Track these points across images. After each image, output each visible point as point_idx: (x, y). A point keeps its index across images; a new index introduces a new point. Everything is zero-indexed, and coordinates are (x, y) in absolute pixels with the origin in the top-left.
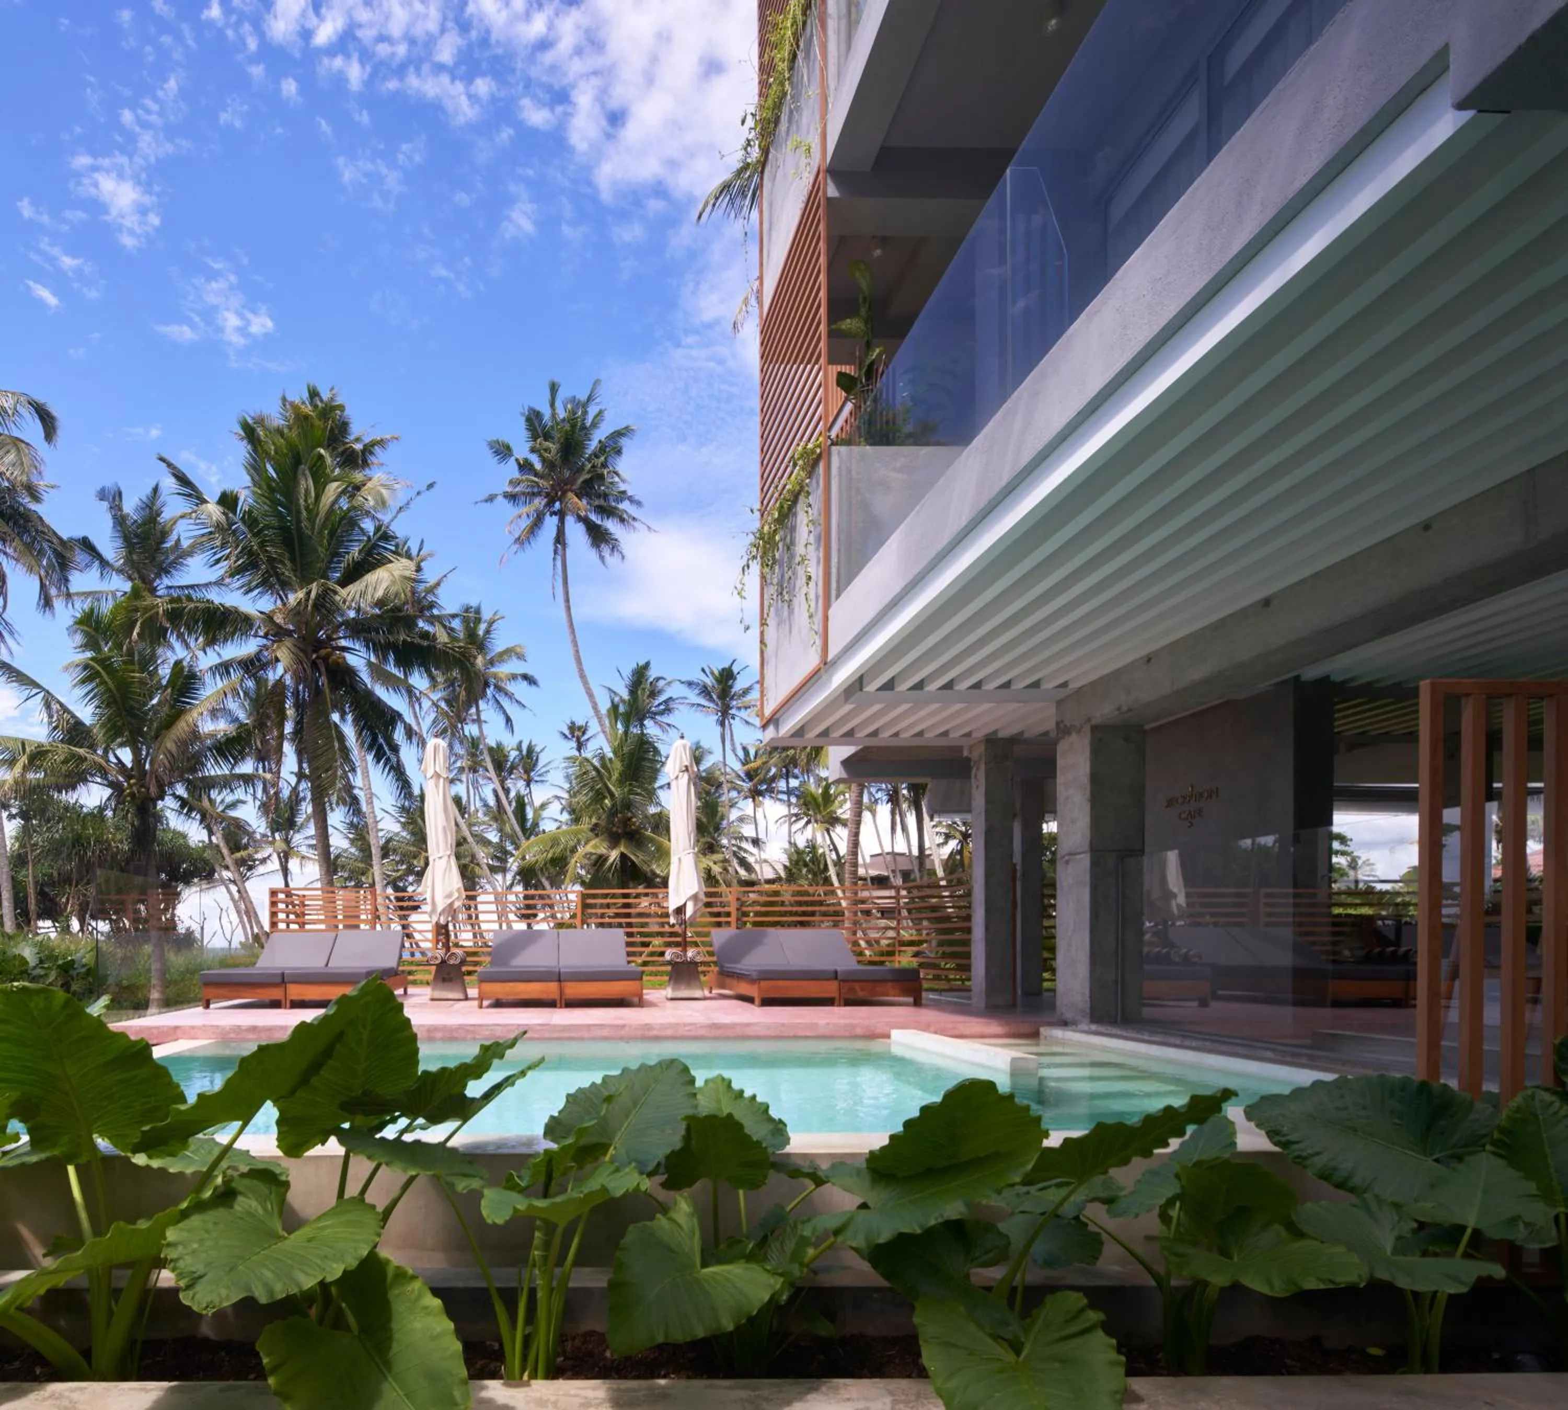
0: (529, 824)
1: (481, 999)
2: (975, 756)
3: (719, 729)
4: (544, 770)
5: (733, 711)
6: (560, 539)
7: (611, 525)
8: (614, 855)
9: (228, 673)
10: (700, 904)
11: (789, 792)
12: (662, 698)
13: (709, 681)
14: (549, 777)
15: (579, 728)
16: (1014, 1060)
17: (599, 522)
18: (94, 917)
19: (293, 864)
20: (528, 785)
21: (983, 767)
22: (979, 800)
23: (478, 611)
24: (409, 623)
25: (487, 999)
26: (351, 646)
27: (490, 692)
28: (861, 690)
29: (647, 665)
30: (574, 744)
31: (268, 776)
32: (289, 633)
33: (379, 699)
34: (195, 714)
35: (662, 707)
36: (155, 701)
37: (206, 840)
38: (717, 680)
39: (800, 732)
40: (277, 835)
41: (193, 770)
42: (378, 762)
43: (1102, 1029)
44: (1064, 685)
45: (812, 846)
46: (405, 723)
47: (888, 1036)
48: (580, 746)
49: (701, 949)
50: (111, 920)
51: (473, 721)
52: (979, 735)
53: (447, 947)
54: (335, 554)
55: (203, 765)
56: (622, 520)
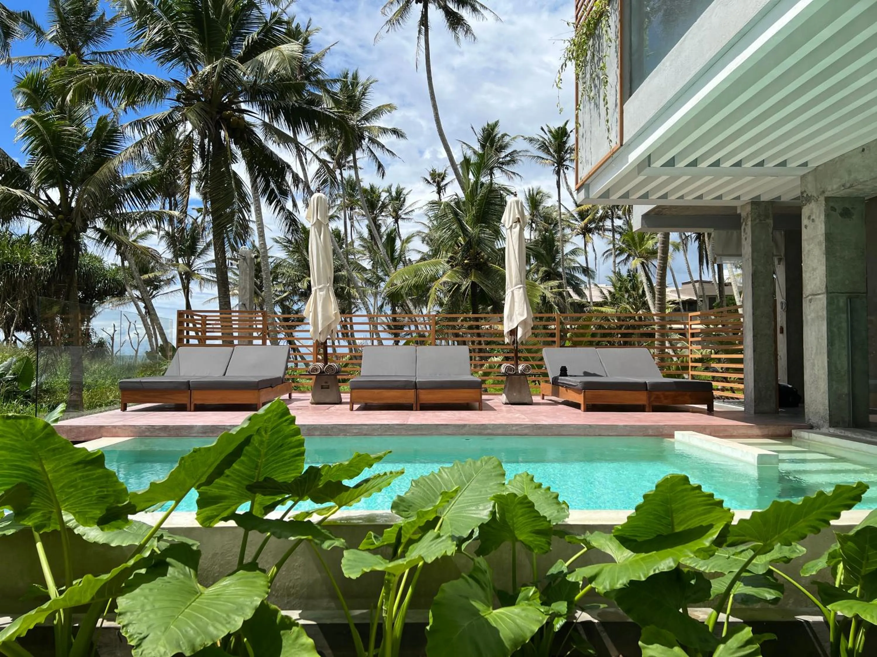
0: (397, 254)
1: (352, 403)
2: (744, 214)
3: (556, 177)
4: (410, 209)
5: (567, 163)
6: (424, 21)
7: (465, 13)
8: (466, 284)
9: (145, 127)
10: (529, 328)
11: (614, 230)
12: (508, 151)
13: (548, 137)
14: (413, 215)
15: (439, 175)
16: (761, 457)
17: (455, 10)
18: (18, 329)
19: (194, 286)
20: (396, 221)
21: (749, 223)
22: (747, 249)
23: (355, 77)
24: (299, 89)
25: (357, 403)
26: (250, 109)
27: (365, 142)
28: (649, 166)
29: (496, 124)
30: (435, 189)
31: (176, 213)
32: (197, 97)
33: (272, 152)
34: (116, 162)
35: (508, 158)
36: (82, 150)
37: (119, 263)
38: (553, 137)
39: (606, 195)
40: (180, 260)
41: (113, 208)
42: (270, 204)
43: (838, 432)
44: (805, 164)
45: (633, 275)
46: (293, 172)
47: (672, 436)
48: (440, 190)
49: (532, 362)
50: (32, 332)
51: (350, 168)
52: (746, 198)
53: (326, 360)
54: (238, 34)
55: (121, 203)
56: (474, 9)
